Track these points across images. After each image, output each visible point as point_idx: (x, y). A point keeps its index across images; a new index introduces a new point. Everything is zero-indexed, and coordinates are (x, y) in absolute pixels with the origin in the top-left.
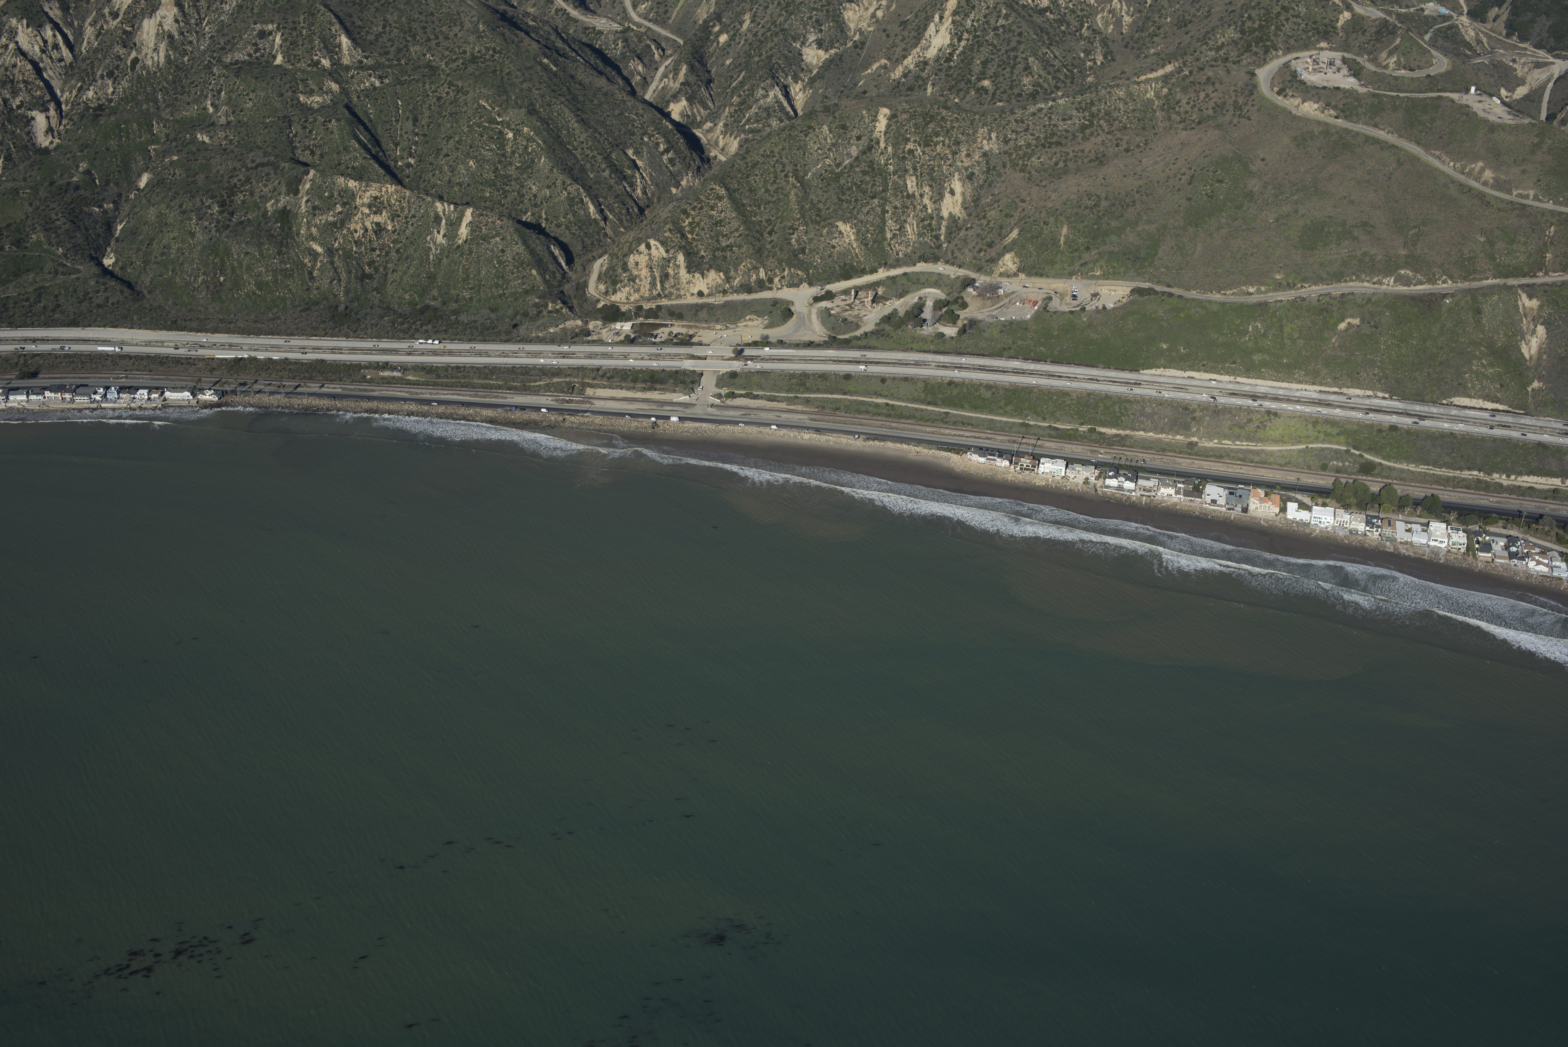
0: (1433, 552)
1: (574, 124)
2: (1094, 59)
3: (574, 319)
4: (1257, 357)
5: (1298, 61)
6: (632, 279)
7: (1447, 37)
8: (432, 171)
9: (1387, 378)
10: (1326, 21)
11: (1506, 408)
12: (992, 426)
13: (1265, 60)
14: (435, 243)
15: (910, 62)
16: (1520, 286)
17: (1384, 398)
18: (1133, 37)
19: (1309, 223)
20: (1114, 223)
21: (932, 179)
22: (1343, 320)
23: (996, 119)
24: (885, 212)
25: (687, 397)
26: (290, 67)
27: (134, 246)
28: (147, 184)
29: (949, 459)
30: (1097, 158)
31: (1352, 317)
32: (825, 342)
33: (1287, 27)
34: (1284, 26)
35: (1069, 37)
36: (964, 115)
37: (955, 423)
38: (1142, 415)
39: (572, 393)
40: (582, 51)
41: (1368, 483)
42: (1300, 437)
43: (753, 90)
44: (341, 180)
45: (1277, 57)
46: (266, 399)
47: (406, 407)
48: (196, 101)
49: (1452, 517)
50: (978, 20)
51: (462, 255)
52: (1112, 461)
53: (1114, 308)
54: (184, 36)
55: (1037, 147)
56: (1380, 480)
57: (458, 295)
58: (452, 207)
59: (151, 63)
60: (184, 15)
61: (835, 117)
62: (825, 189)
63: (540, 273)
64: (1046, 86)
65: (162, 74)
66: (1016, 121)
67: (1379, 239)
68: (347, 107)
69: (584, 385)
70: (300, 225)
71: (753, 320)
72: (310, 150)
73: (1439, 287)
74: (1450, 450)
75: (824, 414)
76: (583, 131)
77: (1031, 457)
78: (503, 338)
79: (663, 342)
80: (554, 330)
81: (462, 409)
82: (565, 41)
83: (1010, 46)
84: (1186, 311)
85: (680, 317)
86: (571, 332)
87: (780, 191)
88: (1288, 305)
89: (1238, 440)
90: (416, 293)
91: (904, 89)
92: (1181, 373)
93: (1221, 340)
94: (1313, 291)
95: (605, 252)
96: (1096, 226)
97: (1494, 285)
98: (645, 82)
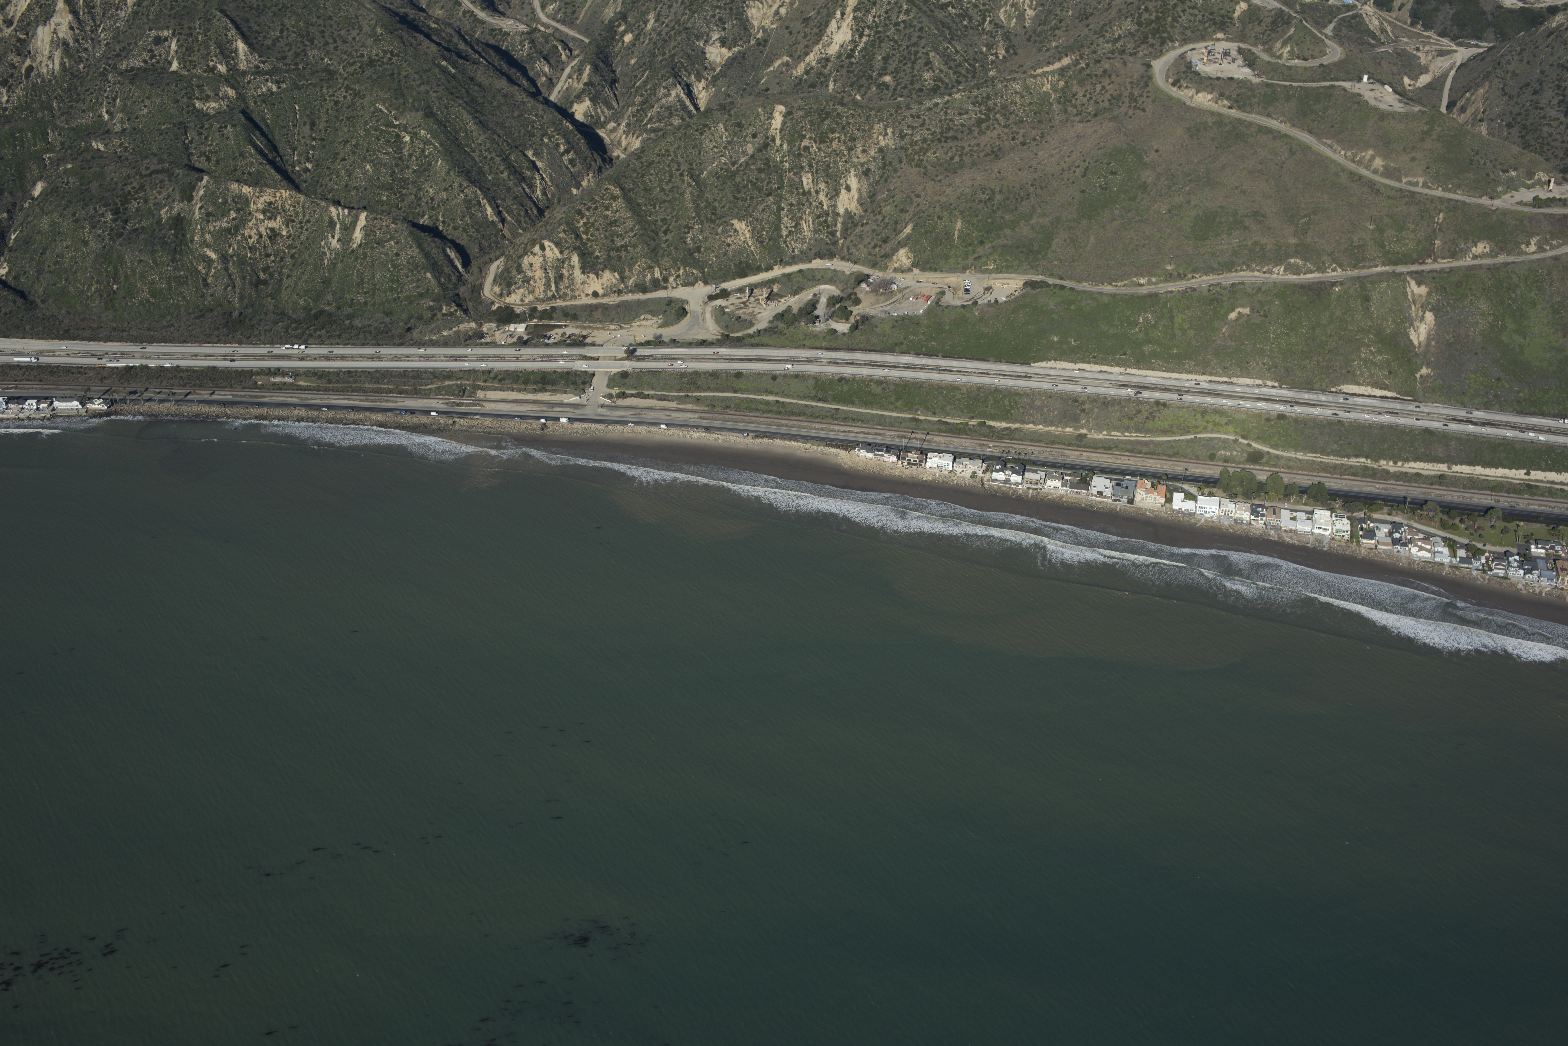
0: (1317, 540)
1: (472, 126)
2: (996, 53)
3: (468, 322)
4: (1147, 348)
5: (1194, 52)
6: (527, 281)
7: (1351, 26)
8: (329, 175)
9: (1276, 367)
10: (1223, 12)
11: (1394, 394)
12: (882, 422)
13: (1161, 51)
14: (329, 248)
15: (812, 58)
16: (1409, 273)
17: (1273, 387)
18: (1035, 30)
19: (1201, 214)
20: (1008, 217)
21: (828, 176)
22: (1233, 310)
23: (891, 115)
24: (780, 209)
25: (578, 398)
26: (186, 73)
27: (27, 256)
28: (41, 193)
29: (837, 456)
30: (993, 152)
31: (1243, 306)
32: (718, 340)
33: (1184, 19)
34: (1180, 17)
35: (971, 31)
36: (860, 111)
37: (845, 419)
38: (1032, 408)
39: (463, 396)
40: (486, 53)
41: (1255, 472)
42: (1188, 427)
43: (655, 89)
44: (235, 186)
45: (1174, 48)
46: (155, 407)
47: (296, 413)
48: (91, 109)
49: (1338, 504)
50: (880, 16)
51: (356, 260)
52: (1000, 455)
53: (1006, 302)
54: (79, 43)
55: (932, 141)
56: (1267, 468)
57: (353, 300)
58: (346, 211)
59: (45, 71)
60: (79, 21)
61: (730, 115)
62: (721, 187)
63: (434, 276)
64: (947, 80)
65: (57, 82)
66: (912, 116)
67: (1270, 228)
68: (244, 113)
69: (476, 388)
70: (194, 231)
71: (647, 320)
72: (206, 156)
73: (1329, 275)
74: (1338, 437)
75: (714, 412)
76: (481, 133)
77: (919, 452)
78: (396, 341)
79: (556, 343)
80: (448, 333)
81: (353, 414)
82: (468, 43)
83: (911, 42)
84: (1077, 304)
85: (574, 318)
86: (465, 335)
87: (675, 190)
88: (1179, 296)
89: (1127, 431)
90: (310, 298)
91: (805, 86)
92: (1071, 365)
93: (1111, 331)
94: (1204, 281)
95: (502, 254)
96: (990, 220)
97: (1383, 272)
98: (551, 83)
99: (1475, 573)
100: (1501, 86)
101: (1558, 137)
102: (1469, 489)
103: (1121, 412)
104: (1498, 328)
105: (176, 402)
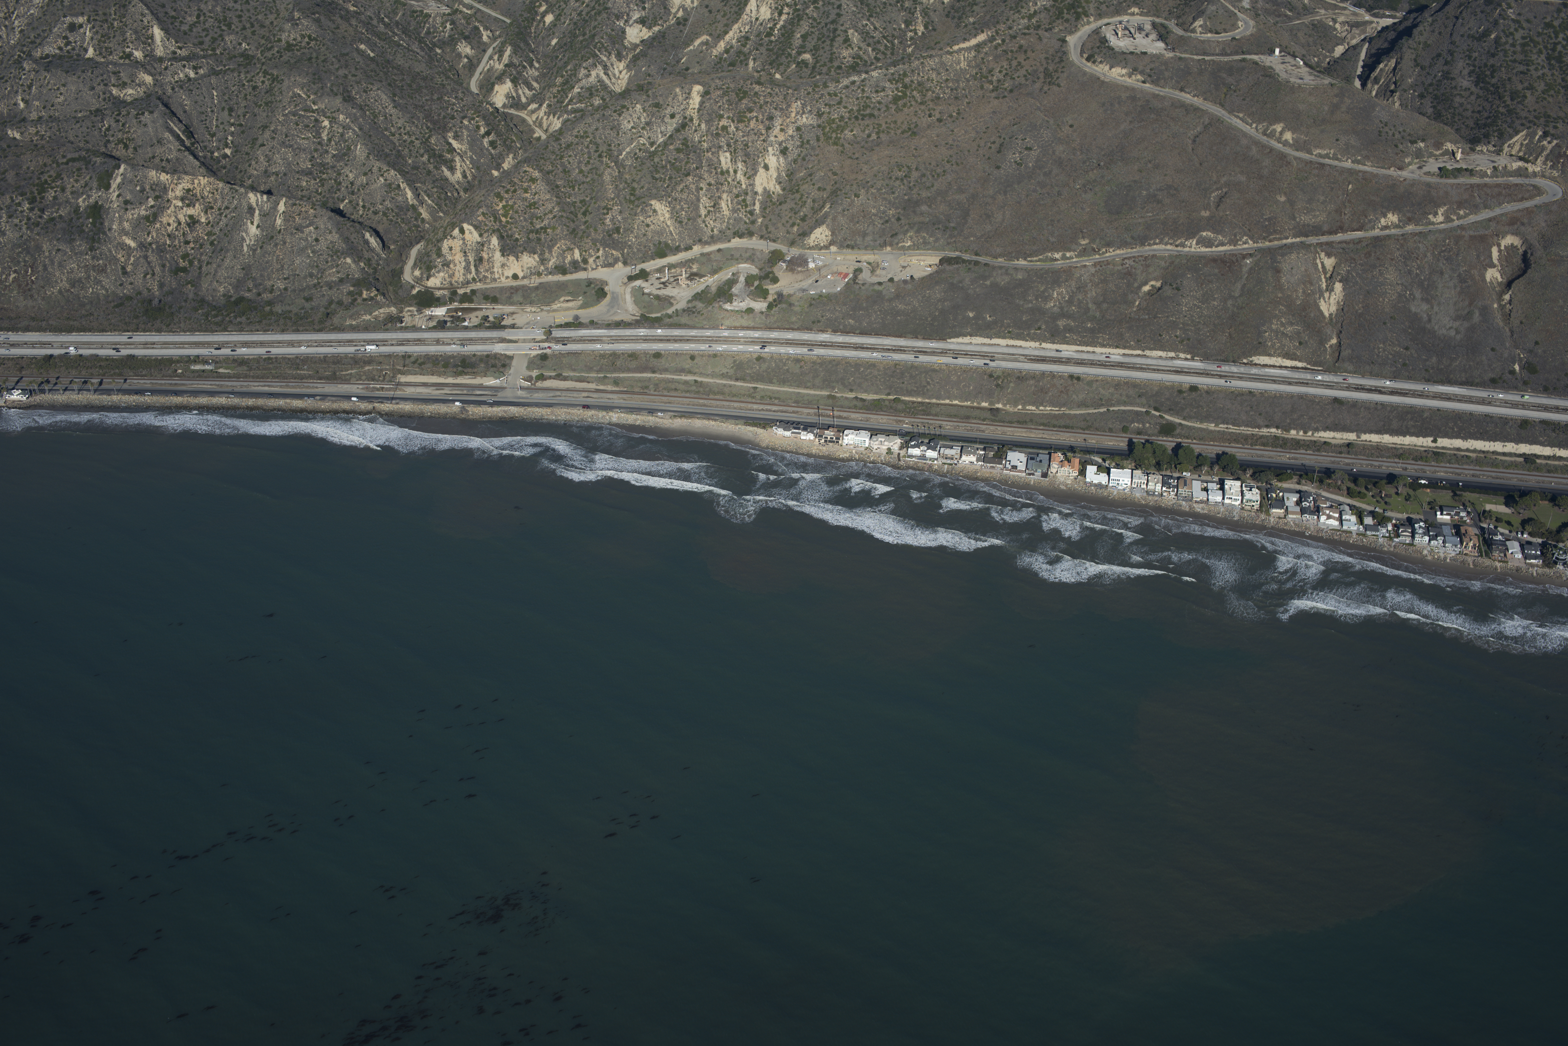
0: (1227, 510)
1: (391, 109)
2: (915, 30)
3: (389, 306)
4: (1061, 323)
5: (1108, 26)
6: (447, 264)
8: (248, 161)
9: (1189, 339)
11: (1303, 365)
12: (799, 400)
13: (1076, 26)
14: (249, 235)
15: (731, 37)
16: (1319, 244)
17: (1186, 359)
19: (1115, 188)
20: (925, 194)
21: (747, 155)
22: (1146, 283)
23: (809, 93)
24: (699, 189)
25: (497, 380)
26: (102, 60)
29: (755, 434)
30: (910, 129)
31: (1155, 279)
32: (637, 321)
35: (890, 8)
36: (777, 90)
37: (763, 398)
38: (948, 383)
39: (383, 381)
42: (1102, 400)
43: (576, 70)
44: (153, 173)
45: (1089, 23)
46: (74, 397)
47: (216, 400)
48: (6, 97)
49: (1247, 474)
51: (276, 245)
52: (915, 431)
53: (922, 278)
55: (850, 119)
57: (273, 286)
58: (265, 197)
61: (648, 96)
62: (639, 168)
63: (354, 261)
64: (866, 58)
66: (829, 94)
67: (1182, 202)
68: (161, 99)
69: (396, 373)
70: (112, 220)
71: (567, 301)
72: (124, 143)
73: (1239, 247)
74: (1249, 408)
75: (633, 393)
76: (401, 116)
77: (836, 430)
78: (316, 327)
79: (476, 326)
80: (368, 317)
81: (272, 400)
82: (387, 26)
83: (830, 19)
84: (992, 279)
85: (495, 300)
86: (385, 320)
87: (594, 171)
88: (1093, 270)
89: (1042, 405)
90: (230, 285)
91: (725, 64)
92: (987, 341)
93: (1026, 306)
94: (1117, 255)
95: (422, 238)
96: (906, 197)
97: (1293, 244)
98: (472, 66)
99: (1381, 540)
100: (1414, 56)
101: (1469, 106)
102: (1378, 457)
103: (1036, 386)
104: (1406, 297)
105: (95, 391)
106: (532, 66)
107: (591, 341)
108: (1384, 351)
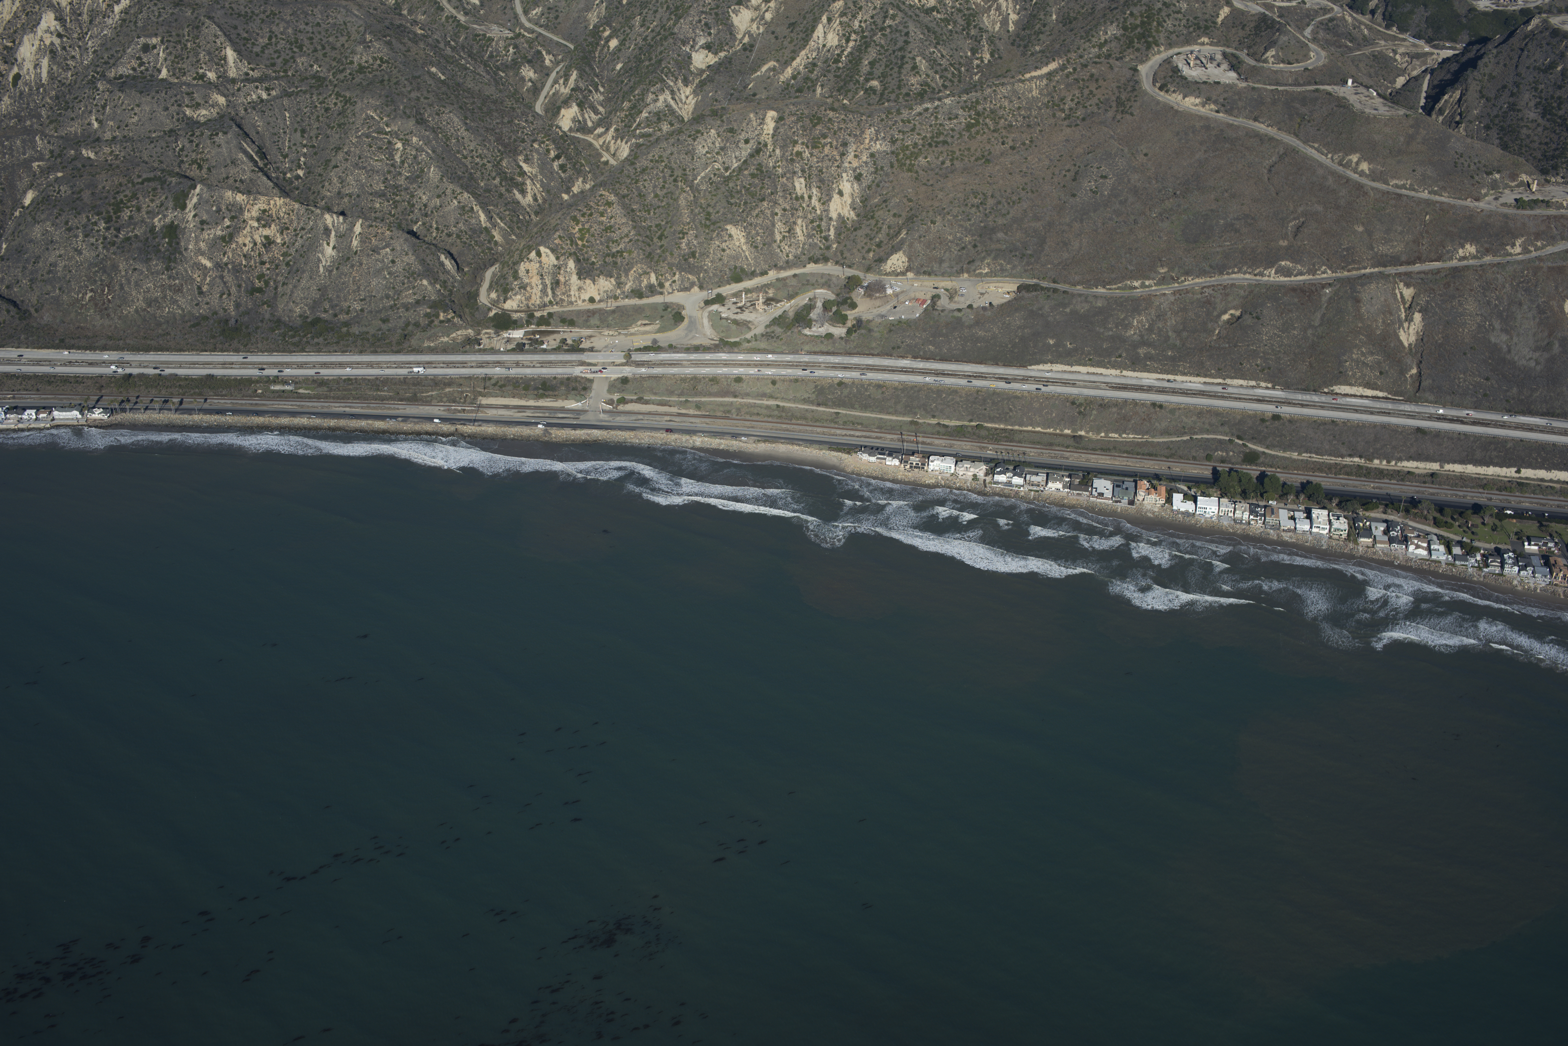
0: (1315, 539)
1: (463, 132)
2: (982, 58)
3: (466, 329)
4: (1142, 351)
5: (1179, 56)
6: (523, 287)
7: (1329, 29)
8: (321, 182)
9: (1269, 368)
10: (1207, 17)
11: (1385, 395)
12: (882, 426)
13: (1147, 55)
14: (324, 256)
15: (798, 63)
16: (1397, 274)
17: (1267, 388)
18: (1019, 34)
19: (1192, 217)
20: (1000, 221)
21: (822, 181)
22: (1225, 312)
23: (882, 120)
24: (774, 214)
25: (578, 403)
26: (176, 81)
27: (20, 265)
28: (32, 202)
29: (839, 459)
30: (983, 156)
31: (1235, 308)
32: (714, 345)
33: (1169, 24)
34: (1165, 22)
35: (956, 36)
36: (851, 116)
37: (845, 423)
38: (1030, 410)
39: (464, 403)
40: (472, 59)
42: (1185, 428)
43: (643, 95)
44: (229, 194)
45: (1159, 52)
46: (155, 416)
47: (296, 421)
48: (80, 117)
49: (1333, 504)
50: (866, 21)
51: (352, 267)
52: (999, 457)
53: (1000, 305)
54: (66, 51)
55: (923, 146)
56: (1263, 468)
57: (350, 307)
58: (341, 219)
59: (33, 79)
60: (66, 29)
61: (722, 121)
62: (714, 193)
63: (430, 283)
64: (933, 85)
65: (45, 90)
66: (903, 121)
67: (1260, 231)
68: (234, 120)
69: (477, 395)
70: (188, 239)
71: (644, 325)
72: (198, 164)
73: (1318, 277)
74: (1332, 437)
75: (716, 417)
76: (473, 139)
77: (921, 455)
78: (394, 348)
79: (554, 349)
80: (445, 339)
81: (354, 421)
82: (453, 49)
83: (898, 46)
84: (1072, 306)
85: (572, 323)
86: (464, 342)
87: (669, 195)
88: (1172, 298)
89: (1125, 432)
90: (307, 305)
91: (793, 91)
92: (1067, 368)
93: (1106, 334)
94: (1196, 284)
95: (496, 260)
96: (982, 224)
97: (1372, 273)
98: (536, 90)
99: (1470, 570)
100: (1479, 88)
101: (1536, 138)
102: (1462, 487)
103: (1118, 414)
104: (1485, 328)
105: (176, 410)
106: (597, 90)
107: (671, 364)
108: (1465, 381)
